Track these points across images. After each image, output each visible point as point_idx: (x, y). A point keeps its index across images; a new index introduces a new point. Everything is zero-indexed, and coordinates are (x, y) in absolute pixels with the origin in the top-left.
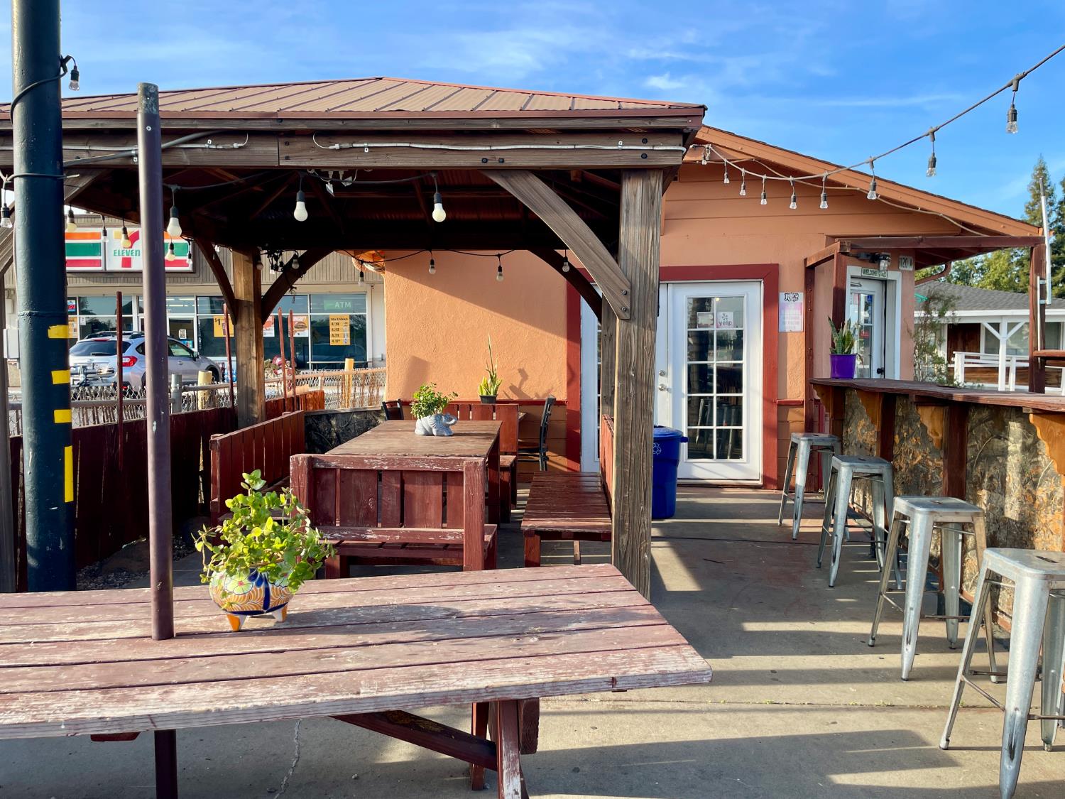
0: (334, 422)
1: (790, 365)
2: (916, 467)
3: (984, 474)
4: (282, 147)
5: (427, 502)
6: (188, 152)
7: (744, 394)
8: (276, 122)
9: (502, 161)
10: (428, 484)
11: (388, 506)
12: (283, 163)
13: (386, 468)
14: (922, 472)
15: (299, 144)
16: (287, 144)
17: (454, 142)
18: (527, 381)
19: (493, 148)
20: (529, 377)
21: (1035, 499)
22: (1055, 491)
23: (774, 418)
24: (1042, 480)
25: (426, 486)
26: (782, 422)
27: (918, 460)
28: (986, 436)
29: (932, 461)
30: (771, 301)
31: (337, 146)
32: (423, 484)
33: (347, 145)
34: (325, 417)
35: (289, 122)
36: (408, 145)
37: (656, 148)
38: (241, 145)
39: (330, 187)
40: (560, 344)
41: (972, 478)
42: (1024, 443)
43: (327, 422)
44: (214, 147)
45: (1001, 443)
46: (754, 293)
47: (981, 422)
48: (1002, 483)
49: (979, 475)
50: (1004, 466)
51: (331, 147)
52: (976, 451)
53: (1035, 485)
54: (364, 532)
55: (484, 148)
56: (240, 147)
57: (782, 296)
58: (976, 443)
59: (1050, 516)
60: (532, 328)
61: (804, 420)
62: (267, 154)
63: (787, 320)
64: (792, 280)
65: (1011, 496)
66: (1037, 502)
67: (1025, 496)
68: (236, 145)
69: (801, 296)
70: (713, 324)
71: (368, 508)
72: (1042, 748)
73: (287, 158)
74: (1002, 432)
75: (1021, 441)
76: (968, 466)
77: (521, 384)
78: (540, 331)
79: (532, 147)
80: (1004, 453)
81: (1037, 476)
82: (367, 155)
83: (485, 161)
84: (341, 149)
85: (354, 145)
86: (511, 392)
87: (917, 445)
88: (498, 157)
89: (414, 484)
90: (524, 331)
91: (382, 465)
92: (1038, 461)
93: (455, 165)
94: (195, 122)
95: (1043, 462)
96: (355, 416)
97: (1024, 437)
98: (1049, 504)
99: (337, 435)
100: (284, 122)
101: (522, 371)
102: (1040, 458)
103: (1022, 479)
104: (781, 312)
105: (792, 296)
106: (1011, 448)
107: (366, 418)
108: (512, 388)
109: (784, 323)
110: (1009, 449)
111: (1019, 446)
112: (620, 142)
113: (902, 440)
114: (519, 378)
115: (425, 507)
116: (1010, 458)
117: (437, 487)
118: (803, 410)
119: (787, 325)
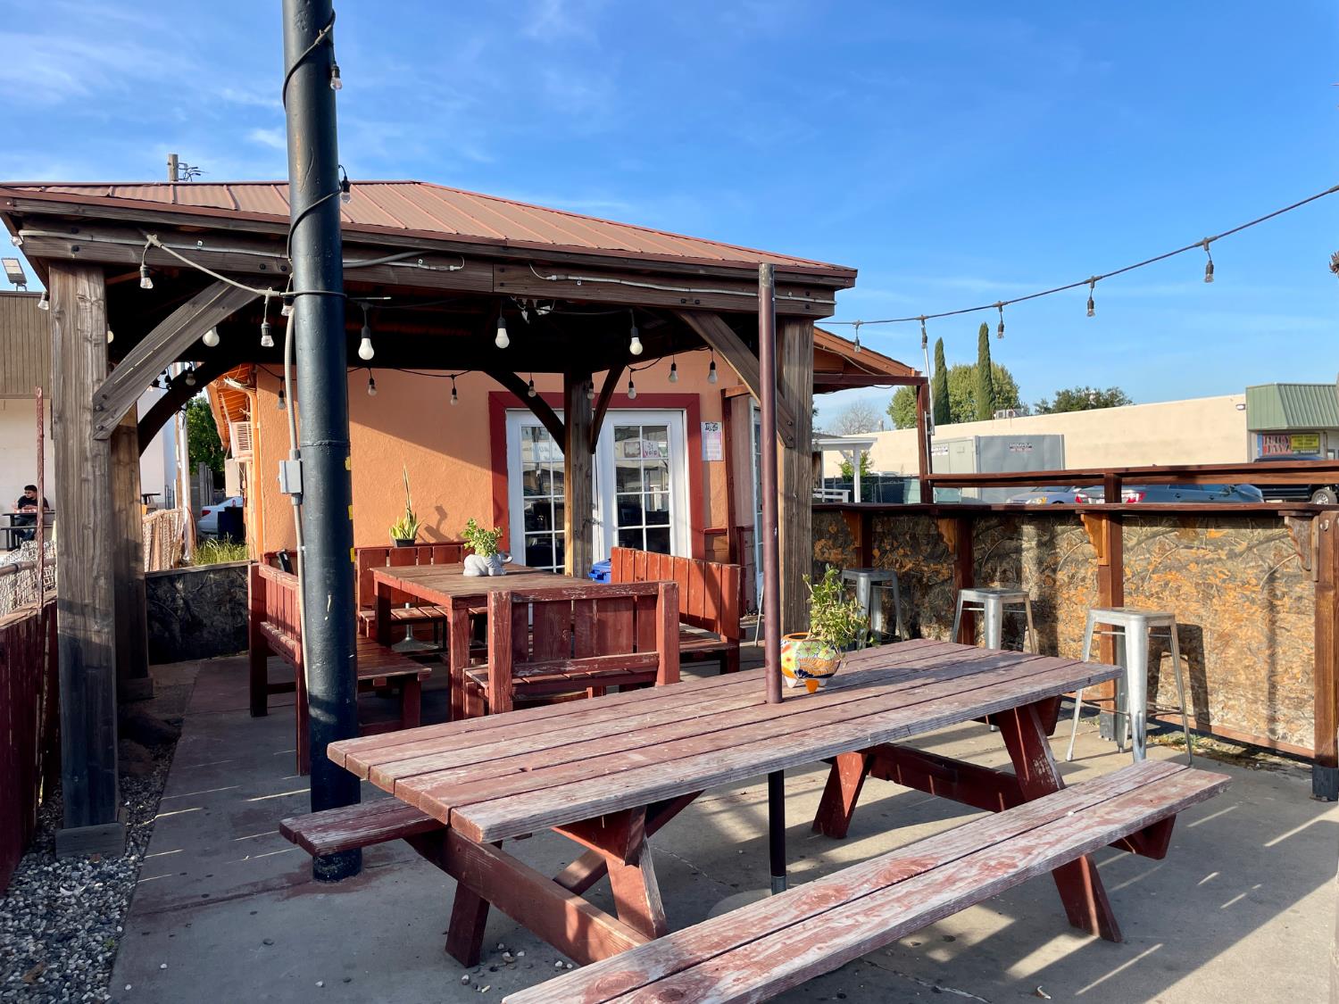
0: (180, 586)
1: (713, 493)
2: (906, 574)
3: (996, 569)
4: (496, 273)
5: (619, 628)
6: (397, 269)
7: (671, 525)
8: (502, 250)
9: (697, 302)
10: (619, 611)
11: (581, 637)
12: (498, 290)
13: (585, 597)
14: (913, 577)
15: (515, 272)
16: (503, 270)
17: (657, 282)
18: (446, 521)
19: (692, 290)
20: (449, 517)
21: (1055, 581)
22: (1076, 572)
23: (702, 548)
24: (1062, 567)
25: (618, 613)
26: (709, 550)
27: (908, 567)
28: (996, 539)
29: (928, 567)
30: (694, 431)
31: (554, 277)
32: (615, 611)
33: (563, 277)
34: (166, 580)
35: (515, 251)
36: (618, 281)
37: (817, 301)
38: (459, 268)
39: (525, 315)
40: (486, 476)
41: (980, 574)
42: (1039, 541)
43: (170, 586)
44: (426, 267)
45: (1014, 543)
46: (677, 422)
47: (988, 528)
48: (1017, 574)
49: (990, 571)
50: (1019, 561)
51: (548, 278)
52: (985, 552)
53: (1054, 571)
54: (564, 665)
55: (684, 290)
56: (455, 270)
57: (703, 425)
58: (983, 546)
59: (1073, 592)
60: (451, 459)
61: (728, 547)
62: (482, 279)
63: (708, 450)
64: (711, 408)
65: (1028, 583)
66: (1058, 583)
67: (1044, 581)
68: (452, 268)
69: (720, 425)
70: (640, 454)
71: (562, 639)
72: (1119, 752)
73: (502, 285)
74: (1016, 533)
75: (1036, 539)
76: (976, 566)
77: (439, 523)
78: (461, 462)
79: (724, 292)
80: (1019, 550)
81: (1056, 563)
82: (579, 287)
83: (684, 301)
84: (557, 280)
85: (570, 278)
86: (427, 534)
87: (905, 555)
88: (695, 299)
89: (607, 611)
90: (443, 464)
91: (580, 594)
92: (1056, 553)
93: (658, 303)
94: (417, 241)
95: (1062, 553)
96: (212, 576)
97: (1039, 535)
98: (1070, 583)
99: (186, 602)
100: (510, 251)
101: (439, 509)
102: (1058, 550)
103: (1039, 568)
104: (704, 441)
105: (711, 425)
106: (1025, 545)
107: (228, 577)
108: (429, 529)
109: (706, 452)
110: (1023, 546)
111: (1034, 543)
112: (790, 294)
113: (884, 552)
114: (436, 517)
115: (618, 633)
116: (1024, 553)
117: (628, 613)
118: (727, 538)
119: (709, 454)
